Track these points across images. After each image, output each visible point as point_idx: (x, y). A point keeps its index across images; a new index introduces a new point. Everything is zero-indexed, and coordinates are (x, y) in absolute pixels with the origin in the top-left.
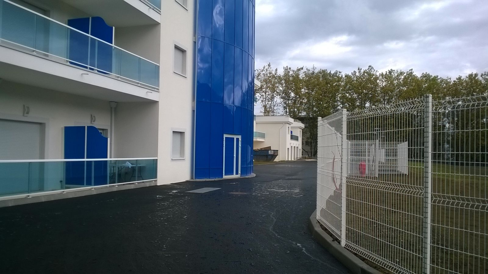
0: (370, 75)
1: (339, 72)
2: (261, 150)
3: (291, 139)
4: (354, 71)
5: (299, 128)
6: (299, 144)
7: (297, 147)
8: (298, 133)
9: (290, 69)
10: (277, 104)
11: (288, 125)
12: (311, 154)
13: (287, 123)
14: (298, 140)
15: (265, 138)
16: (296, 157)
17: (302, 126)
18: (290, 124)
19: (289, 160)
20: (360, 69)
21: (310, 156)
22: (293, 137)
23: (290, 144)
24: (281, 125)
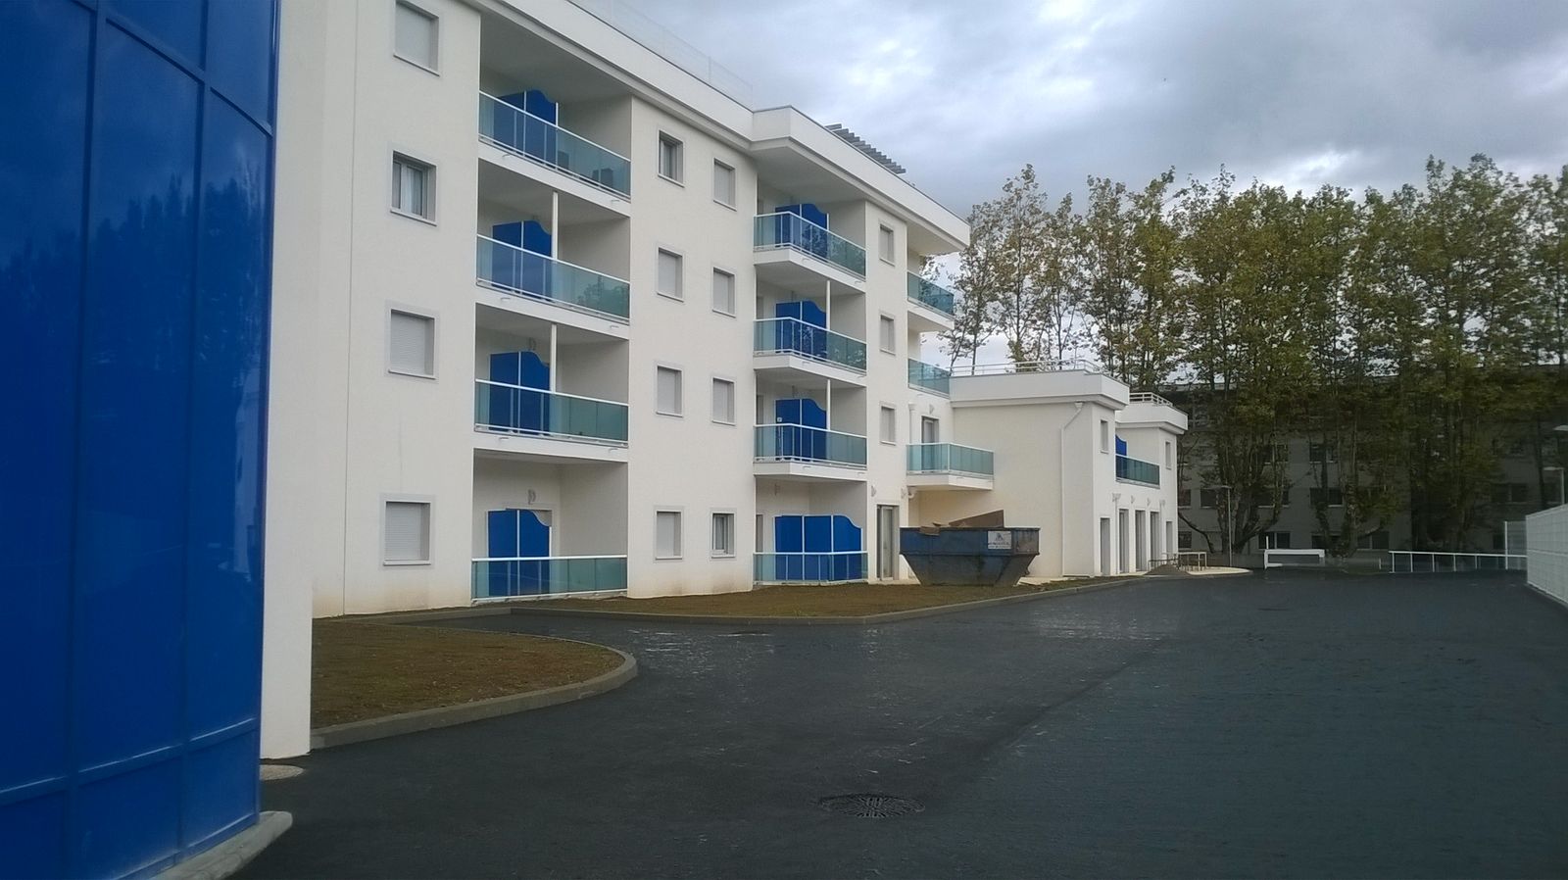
0: (1480, 192)
1: (1339, 193)
2: (955, 529)
3: (1119, 474)
4: (1405, 187)
5: (1160, 428)
6: (1162, 499)
7: (1153, 514)
8: (1159, 452)
9: (1120, 189)
10: (1073, 340)
11: (1097, 414)
12: (1225, 542)
13: (1095, 403)
14: (1158, 483)
15: (996, 476)
16: (1149, 557)
17: (1179, 419)
18: (1113, 410)
19: (1113, 573)
20: (1437, 164)
21: (1218, 547)
22: (1131, 469)
23: (1116, 499)
24: (1066, 415)
